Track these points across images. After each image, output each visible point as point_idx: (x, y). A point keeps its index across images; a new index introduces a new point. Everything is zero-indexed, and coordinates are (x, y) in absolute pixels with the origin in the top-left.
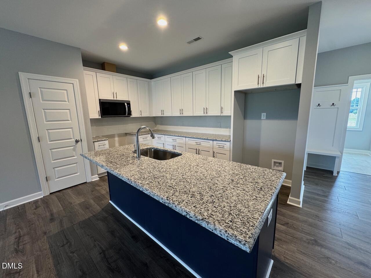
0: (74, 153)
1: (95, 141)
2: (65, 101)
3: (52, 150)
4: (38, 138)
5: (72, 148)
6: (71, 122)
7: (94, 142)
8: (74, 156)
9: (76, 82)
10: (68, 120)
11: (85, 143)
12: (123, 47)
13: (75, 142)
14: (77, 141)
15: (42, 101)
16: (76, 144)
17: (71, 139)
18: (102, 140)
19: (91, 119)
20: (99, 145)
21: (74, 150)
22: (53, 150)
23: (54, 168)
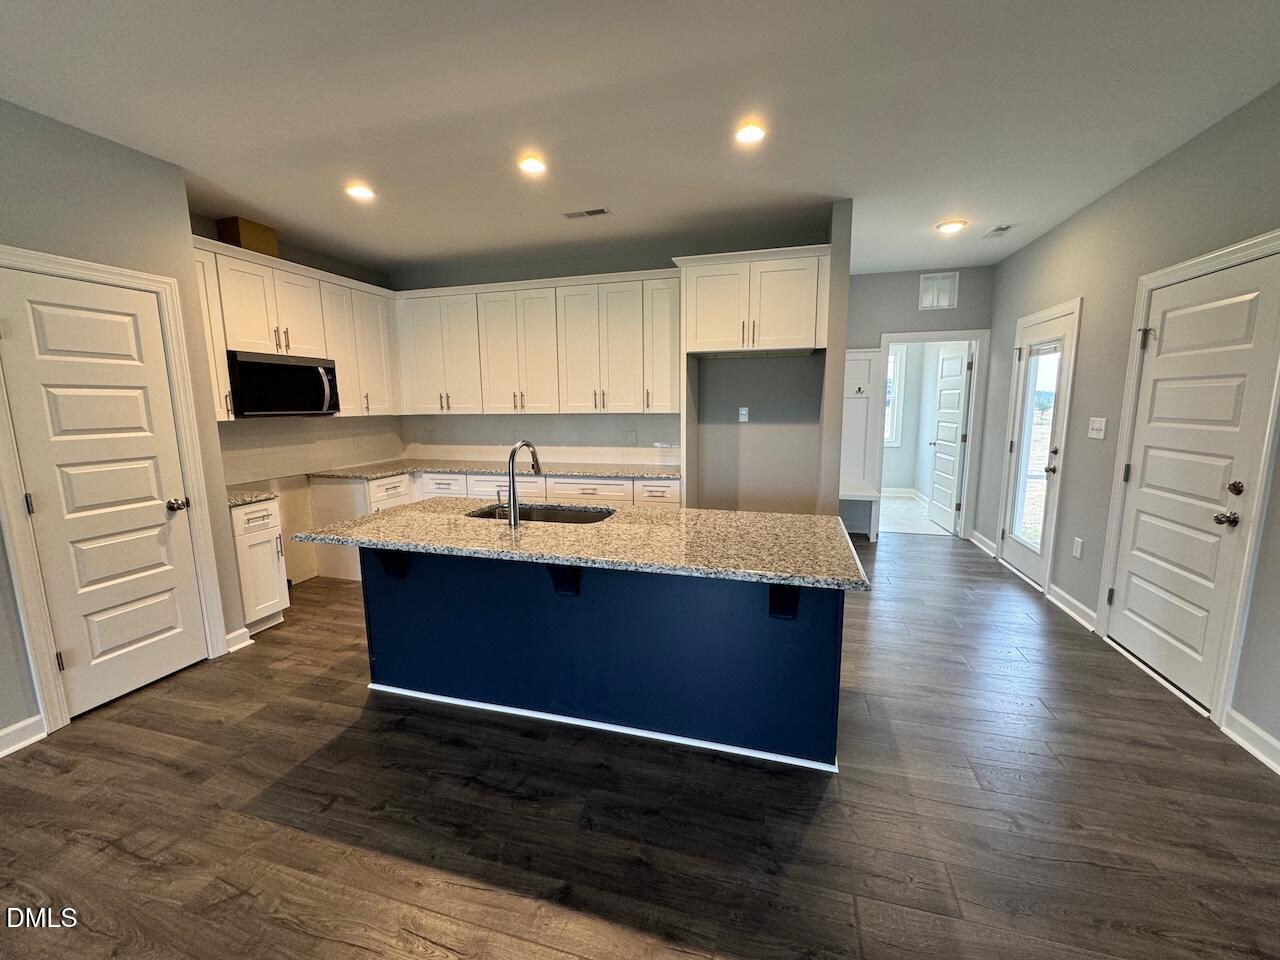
0: (163, 550)
1: (236, 506)
2: (129, 357)
3: (80, 545)
4: (27, 498)
5: (156, 532)
6: (148, 434)
7: (230, 507)
8: (162, 564)
9: (168, 286)
10: (140, 429)
11: (201, 512)
12: (360, 192)
13: (166, 509)
14: (172, 508)
15: (41, 353)
16: (169, 518)
17: (152, 498)
18: (259, 498)
19: (219, 423)
20: (250, 516)
21: (163, 540)
22: (84, 546)
23: (85, 616)
